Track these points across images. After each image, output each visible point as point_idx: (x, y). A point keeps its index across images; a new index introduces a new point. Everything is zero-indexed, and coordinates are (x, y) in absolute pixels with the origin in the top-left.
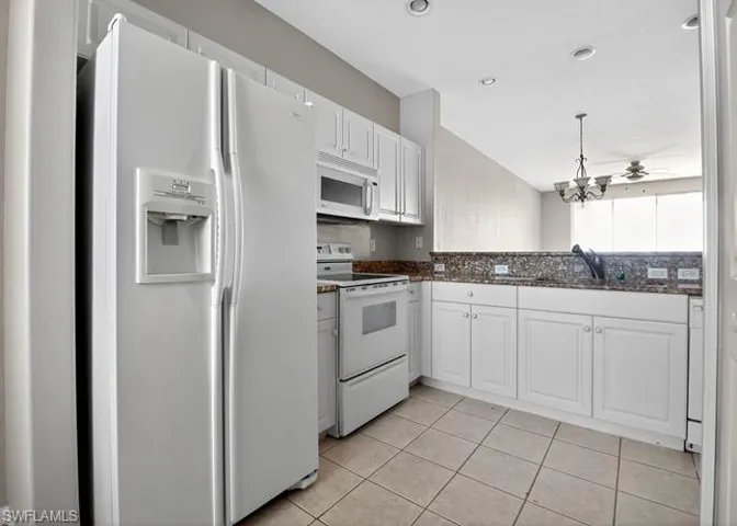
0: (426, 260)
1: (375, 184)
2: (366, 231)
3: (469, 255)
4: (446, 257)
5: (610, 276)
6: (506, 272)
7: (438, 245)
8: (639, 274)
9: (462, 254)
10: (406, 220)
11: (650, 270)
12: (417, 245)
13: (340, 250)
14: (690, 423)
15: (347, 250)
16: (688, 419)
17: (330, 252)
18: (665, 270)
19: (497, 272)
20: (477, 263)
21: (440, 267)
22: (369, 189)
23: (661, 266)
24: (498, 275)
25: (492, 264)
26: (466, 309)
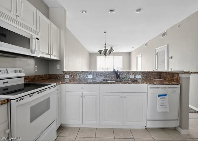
0: (61, 74)
1: (38, 39)
2: (32, 62)
3: (78, 72)
4: (69, 73)
5: (121, 78)
6: (91, 78)
7: (66, 68)
8: (127, 77)
9: (76, 72)
10: (53, 57)
11: (130, 76)
12: (57, 68)
13: (15, 72)
14: (147, 121)
15: (20, 72)
16: (147, 120)
17: (8, 73)
18: (134, 76)
19: (88, 78)
20: (81, 75)
21: (67, 77)
22: (34, 40)
23: (133, 75)
24: (89, 79)
25: (87, 75)
26: (81, 94)
